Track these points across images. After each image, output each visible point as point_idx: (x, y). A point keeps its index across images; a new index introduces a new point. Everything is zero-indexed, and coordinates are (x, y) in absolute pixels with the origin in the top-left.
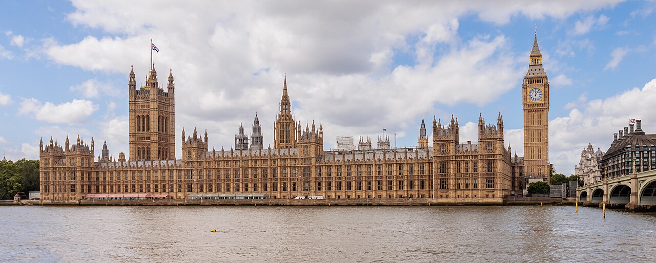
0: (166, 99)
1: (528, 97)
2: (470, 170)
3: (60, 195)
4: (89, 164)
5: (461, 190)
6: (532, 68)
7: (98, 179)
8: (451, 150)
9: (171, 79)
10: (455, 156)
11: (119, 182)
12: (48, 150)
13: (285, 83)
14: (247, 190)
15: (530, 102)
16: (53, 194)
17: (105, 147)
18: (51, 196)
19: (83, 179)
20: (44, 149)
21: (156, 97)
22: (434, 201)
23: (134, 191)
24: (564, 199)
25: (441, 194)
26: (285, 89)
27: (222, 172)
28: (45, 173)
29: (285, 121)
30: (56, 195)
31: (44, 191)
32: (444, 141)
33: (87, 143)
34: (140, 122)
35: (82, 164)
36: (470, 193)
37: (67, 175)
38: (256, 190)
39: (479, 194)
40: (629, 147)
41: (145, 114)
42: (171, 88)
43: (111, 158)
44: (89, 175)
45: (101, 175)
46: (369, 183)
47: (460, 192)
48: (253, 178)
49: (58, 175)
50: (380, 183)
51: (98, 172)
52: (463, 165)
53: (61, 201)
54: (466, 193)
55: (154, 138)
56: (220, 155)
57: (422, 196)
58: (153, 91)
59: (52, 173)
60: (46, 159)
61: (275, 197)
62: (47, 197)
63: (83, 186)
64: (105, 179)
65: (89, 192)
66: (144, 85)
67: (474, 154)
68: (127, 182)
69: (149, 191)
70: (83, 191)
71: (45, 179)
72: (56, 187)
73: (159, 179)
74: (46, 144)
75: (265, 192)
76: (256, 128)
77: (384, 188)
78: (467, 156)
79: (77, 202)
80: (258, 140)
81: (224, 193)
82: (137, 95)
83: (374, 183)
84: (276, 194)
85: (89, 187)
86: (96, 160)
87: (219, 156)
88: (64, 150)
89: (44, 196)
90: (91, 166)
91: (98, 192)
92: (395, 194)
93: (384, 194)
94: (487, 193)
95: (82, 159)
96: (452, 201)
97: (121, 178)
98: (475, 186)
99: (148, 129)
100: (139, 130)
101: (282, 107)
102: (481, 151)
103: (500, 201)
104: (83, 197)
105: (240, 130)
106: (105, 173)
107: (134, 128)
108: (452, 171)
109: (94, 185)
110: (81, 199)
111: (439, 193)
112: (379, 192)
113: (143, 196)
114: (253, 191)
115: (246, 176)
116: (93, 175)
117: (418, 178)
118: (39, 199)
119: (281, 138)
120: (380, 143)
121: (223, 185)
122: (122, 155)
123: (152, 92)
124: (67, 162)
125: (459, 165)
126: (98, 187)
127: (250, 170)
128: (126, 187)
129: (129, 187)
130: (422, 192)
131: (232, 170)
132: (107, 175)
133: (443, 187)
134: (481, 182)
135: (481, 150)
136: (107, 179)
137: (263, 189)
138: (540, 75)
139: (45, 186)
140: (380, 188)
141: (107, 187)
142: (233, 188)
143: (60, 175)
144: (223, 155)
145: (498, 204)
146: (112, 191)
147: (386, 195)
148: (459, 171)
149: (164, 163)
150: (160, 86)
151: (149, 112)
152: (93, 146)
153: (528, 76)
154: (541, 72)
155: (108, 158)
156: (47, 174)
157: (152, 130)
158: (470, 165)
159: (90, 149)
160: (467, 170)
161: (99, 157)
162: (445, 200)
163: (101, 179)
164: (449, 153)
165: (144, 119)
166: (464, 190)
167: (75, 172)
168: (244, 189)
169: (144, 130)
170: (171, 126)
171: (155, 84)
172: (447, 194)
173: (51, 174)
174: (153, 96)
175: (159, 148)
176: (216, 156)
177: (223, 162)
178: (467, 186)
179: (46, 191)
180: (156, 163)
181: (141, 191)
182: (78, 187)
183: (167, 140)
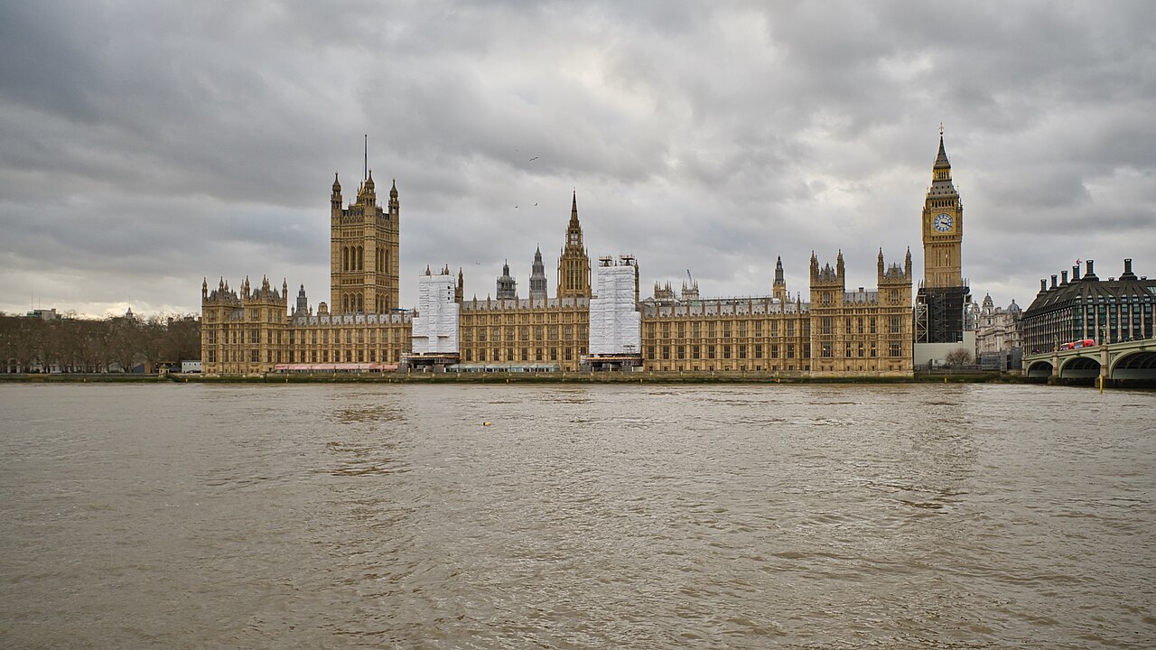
0: (388, 223)
1: (933, 226)
2: (867, 330)
3: (234, 366)
4: (280, 319)
5: (852, 359)
6: (936, 184)
7: (292, 341)
8: (838, 301)
9: (394, 194)
10: (844, 310)
11: (326, 346)
12: (215, 297)
13: (574, 202)
14: (525, 358)
15: (934, 233)
16: (223, 364)
17: (302, 293)
18: (218, 368)
19: (270, 341)
20: (209, 296)
21: (373, 220)
22: (813, 375)
23: (349, 360)
24: (1004, 373)
25: (823, 364)
26: (574, 211)
27: (488, 331)
28: (211, 333)
29: (574, 257)
30: (226, 366)
31: (207, 359)
32: (827, 287)
33: (276, 286)
34: (348, 258)
35: (270, 319)
36: (866, 364)
37: (246, 335)
38: (539, 358)
39: (880, 364)
40: (1079, 299)
41: (356, 245)
42: (394, 205)
43: (311, 309)
44: (279, 336)
45: (298, 335)
46: (712, 348)
47: (851, 361)
48: (535, 340)
49: (231, 335)
50: (727, 349)
51: (292, 332)
52: (855, 323)
53: (236, 374)
54: (860, 363)
55: (370, 281)
56: (485, 307)
57: (791, 367)
58: (369, 211)
59: (222, 331)
60: (212, 311)
61: (568, 369)
62: (212, 369)
63: (269, 352)
64: (303, 341)
65: (279, 361)
66: (354, 202)
67: (871, 307)
68: (339, 346)
69: (373, 360)
70: (270, 359)
71: (211, 341)
72: (227, 354)
73: (389, 341)
74: (213, 287)
75: (554, 362)
76: (538, 267)
77: (734, 356)
78: (861, 309)
79: (262, 376)
80: (538, 285)
81: (490, 363)
82: (344, 218)
83: (719, 349)
84: (569, 365)
85: (279, 353)
86: (289, 313)
87: (482, 308)
88: (239, 297)
89: (208, 367)
90: (283, 323)
91: (292, 361)
92: (750, 365)
93: (734, 364)
94: (891, 364)
95: (270, 311)
96: (840, 375)
97: (330, 340)
98: (873, 353)
99: (361, 267)
100: (346, 269)
101: (570, 237)
102: (883, 303)
103: (911, 374)
104: (270, 369)
105: (504, 269)
106: (303, 332)
107: (338, 265)
108: (839, 332)
109: (286, 351)
110: (267, 372)
111: (819, 363)
112: (727, 362)
113: (365, 366)
114: (535, 359)
115: (525, 338)
116: (285, 335)
117: (785, 341)
118: (200, 372)
119: (568, 282)
120: (685, 292)
121: (488, 351)
122: (323, 305)
123: (366, 213)
124: (247, 316)
125: (848, 323)
126: (292, 353)
127: (531, 329)
128: (338, 353)
129: (342, 354)
130: (790, 362)
131: (503, 328)
132: (307, 336)
133: (826, 354)
134: (882, 349)
135: (882, 300)
136: (307, 342)
137: (550, 357)
138: (949, 195)
139: (211, 353)
140: (727, 356)
141: (307, 353)
142: (505, 354)
143: (235, 335)
144: (489, 306)
145: (907, 380)
146: (314, 360)
147: (737, 367)
148: (849, 330)
149: (384, 318)
150: (378, 203)
151: (362, 242)
152: (285, 291)
153: (932, 196)
154: (950, 190)
155: (306, 310)
156: (213, 334)
157: (366, 269)
158: (866, 323)
159: (281, 296)
160: (861, 330)
161: (293, 309)
162: (828, 374)
163: (297, 342)
164: (834, 305)
165: (354, 253)
166: (857, 359)
167: (259, 331)
168: (521, 357)
169: (353, 268)
170: (394, 264)
171: (372, 201)
172: (831, 364)
173: (221, 335)
174: (369, 219)
175: (377, 296)
176: (479, 308)
177: (489, 317)
178: (861, 353)
179: (211, 360)
180: (372, 318)
181: (361, 360)
182: (264, 354)
183: (387, 284)
